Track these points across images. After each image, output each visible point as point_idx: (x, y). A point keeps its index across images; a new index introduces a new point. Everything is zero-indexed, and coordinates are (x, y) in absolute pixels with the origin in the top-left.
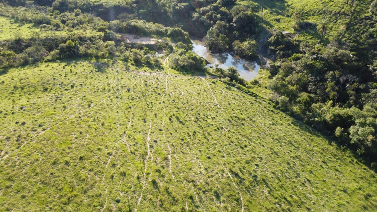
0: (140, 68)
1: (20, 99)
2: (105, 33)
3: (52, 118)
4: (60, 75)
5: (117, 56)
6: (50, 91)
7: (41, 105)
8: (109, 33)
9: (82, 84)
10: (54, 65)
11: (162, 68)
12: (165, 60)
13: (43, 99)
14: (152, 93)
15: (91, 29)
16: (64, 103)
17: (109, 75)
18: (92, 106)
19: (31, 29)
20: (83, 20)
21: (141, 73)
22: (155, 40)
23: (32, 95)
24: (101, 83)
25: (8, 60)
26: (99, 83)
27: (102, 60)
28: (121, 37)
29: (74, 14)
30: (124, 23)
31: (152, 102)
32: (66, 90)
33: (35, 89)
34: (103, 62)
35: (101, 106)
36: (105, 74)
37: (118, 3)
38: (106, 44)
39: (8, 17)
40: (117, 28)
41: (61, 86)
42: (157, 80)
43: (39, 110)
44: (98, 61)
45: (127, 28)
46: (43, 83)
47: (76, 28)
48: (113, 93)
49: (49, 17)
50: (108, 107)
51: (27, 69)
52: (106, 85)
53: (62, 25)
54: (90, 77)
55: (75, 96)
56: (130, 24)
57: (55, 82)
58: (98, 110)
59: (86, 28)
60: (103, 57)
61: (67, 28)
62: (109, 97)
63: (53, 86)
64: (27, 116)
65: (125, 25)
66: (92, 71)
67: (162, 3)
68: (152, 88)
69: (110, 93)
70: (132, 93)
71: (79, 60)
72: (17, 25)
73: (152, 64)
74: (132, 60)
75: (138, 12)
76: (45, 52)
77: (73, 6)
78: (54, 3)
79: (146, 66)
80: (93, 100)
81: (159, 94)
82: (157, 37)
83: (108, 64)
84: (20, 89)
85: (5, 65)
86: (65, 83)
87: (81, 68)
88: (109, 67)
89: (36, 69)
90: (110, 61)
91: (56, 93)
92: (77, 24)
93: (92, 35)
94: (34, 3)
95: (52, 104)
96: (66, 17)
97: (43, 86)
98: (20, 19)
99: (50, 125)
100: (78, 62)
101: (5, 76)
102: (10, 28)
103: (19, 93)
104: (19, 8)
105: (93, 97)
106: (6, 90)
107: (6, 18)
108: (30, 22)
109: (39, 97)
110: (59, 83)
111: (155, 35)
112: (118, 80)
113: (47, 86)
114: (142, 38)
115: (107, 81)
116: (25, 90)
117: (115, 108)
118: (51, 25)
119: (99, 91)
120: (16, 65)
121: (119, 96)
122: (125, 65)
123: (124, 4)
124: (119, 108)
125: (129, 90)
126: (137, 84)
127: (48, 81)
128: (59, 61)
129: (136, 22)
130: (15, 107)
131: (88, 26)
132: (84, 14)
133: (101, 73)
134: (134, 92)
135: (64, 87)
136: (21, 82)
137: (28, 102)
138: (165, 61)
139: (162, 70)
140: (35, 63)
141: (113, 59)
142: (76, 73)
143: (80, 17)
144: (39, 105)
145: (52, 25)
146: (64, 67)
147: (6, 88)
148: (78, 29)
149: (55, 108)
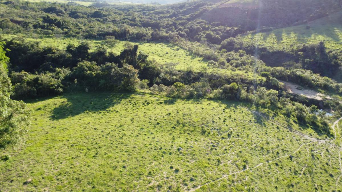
0: (304, 129)
1: (179, 137)
2: (267, 79)
3: (204, 172)
4: (219, 118)
5: (279, 108)
6: (208, 135)
7: (197, 152)
8: (272, 80)
9: (239, 134)
10: (215, 104)
11: (332, 135)
12: (335, 123)
13: (200, 143)
14: (321, 171)
15: (253, 71)
16: (218, 155)
17: (269, 131)
18: (247, 168)
19: (200, 62)
20: (246, 61)
21: (305, 136)
22: (322, 95)
23: (190, 136)
24: (260, 139)
25: (178, 90)
26: (258, 137)
27: (263, 109)
28: (283, 86)
29: (238, 54)
30: (288, 71)
31: (321, 186)
32: (223, 138)
33: (195, 129)
34: (263, 112)
35: (258, 172)
36: (265, 128)
37: (282, 49)
38: (269, 92)
39: (186, 49)
40: (280, 74)
41: (219, 132)
42: (327, 153)
43: (194, 156)
44: (257, 110)
45: (291, 76)
46: (203, 124)
47: (239, 68)
48: (272, 157)
49: (216, 53)
50: (266, 176)
51: (192, 103)
52: (264, 142)
53: (227, 64)
54: (248, 128)
55: (231, 149)
56: (295, 73)
57: (214, 125)
58: (254, 177)
59: (248, 70)
60: (263, 106)
61: (230, 67)
62: (268, 161)
63: (211, 130)
64: (182, 162)
65: (289, 73)
66: (251, 121)
67: (333, 54)
68: (321, 162)
69: (269, 155)
70: (295, 162)
71: (239, 104)
72: (191, 57)
73: (318, 126)
74: (295, 116)
75: (303, 61)
76: (208, 89)
77: (239, 46)
78: (223, 42)
79: (311, 128)
80: (249, 160)
81: (331, 176)
82: (325, 93)
83: (268, 115)
84: (181, 125)
85: (175, 94)
86: (222, 129)
87: (239, 114)
88: (269, 119)
89: (199, 106)
90: (271, 112)
91: (213, 139)
92: (241, 65)
93: (254, 78)
94: (207, 41)
95: (207, 152)
96: (231, 56)
97: (202, 127)
98: (194, 52)
99: (201, 181)
100: (237, 107)
101: (172, 107)
102: (185, 59)
103: (180, 129)
104: (195, 43)
105: (249, 155)
106: (170, 123)
107: (184, 51)
108: (201, 56)
109: (197, 139)
110: (217, 128)
111: (322, 89)
112: (279, 139)
113: (206, 129)
114: (306, 91)
115: (266, 137)
116: (186, 128)
117: (273, 179)
118: (217, 62)
119: (257, 149)
120: (183, 97)
121: (279, 163)
122: (287, 121)
123: (288, 50)
124: (278, 182)
125: (291, 158)
126: (302, 152)
127: (208, 123)
128: (220, 102)
129: (301, 71)
130: (173, 146)
131: (250, 67)
132: (248, 56)
133: (260, 125)
134: (298, 163)
135: (221, 134)
136: (184, 117)
137: (185, 143)
138: (334, 125)
139: (332, 137)
140: (198, 99)
141: (274, 111)
142: (235, 119)
143: (244, 58)
144: (195, 151)
145: (219, 62)
146: (224, 110)
147: (171, 121)
148: (240, 70)
149: (209, 159)
